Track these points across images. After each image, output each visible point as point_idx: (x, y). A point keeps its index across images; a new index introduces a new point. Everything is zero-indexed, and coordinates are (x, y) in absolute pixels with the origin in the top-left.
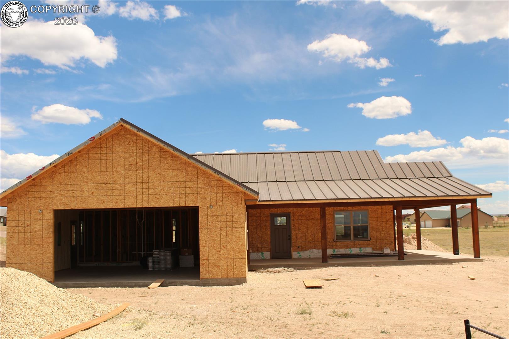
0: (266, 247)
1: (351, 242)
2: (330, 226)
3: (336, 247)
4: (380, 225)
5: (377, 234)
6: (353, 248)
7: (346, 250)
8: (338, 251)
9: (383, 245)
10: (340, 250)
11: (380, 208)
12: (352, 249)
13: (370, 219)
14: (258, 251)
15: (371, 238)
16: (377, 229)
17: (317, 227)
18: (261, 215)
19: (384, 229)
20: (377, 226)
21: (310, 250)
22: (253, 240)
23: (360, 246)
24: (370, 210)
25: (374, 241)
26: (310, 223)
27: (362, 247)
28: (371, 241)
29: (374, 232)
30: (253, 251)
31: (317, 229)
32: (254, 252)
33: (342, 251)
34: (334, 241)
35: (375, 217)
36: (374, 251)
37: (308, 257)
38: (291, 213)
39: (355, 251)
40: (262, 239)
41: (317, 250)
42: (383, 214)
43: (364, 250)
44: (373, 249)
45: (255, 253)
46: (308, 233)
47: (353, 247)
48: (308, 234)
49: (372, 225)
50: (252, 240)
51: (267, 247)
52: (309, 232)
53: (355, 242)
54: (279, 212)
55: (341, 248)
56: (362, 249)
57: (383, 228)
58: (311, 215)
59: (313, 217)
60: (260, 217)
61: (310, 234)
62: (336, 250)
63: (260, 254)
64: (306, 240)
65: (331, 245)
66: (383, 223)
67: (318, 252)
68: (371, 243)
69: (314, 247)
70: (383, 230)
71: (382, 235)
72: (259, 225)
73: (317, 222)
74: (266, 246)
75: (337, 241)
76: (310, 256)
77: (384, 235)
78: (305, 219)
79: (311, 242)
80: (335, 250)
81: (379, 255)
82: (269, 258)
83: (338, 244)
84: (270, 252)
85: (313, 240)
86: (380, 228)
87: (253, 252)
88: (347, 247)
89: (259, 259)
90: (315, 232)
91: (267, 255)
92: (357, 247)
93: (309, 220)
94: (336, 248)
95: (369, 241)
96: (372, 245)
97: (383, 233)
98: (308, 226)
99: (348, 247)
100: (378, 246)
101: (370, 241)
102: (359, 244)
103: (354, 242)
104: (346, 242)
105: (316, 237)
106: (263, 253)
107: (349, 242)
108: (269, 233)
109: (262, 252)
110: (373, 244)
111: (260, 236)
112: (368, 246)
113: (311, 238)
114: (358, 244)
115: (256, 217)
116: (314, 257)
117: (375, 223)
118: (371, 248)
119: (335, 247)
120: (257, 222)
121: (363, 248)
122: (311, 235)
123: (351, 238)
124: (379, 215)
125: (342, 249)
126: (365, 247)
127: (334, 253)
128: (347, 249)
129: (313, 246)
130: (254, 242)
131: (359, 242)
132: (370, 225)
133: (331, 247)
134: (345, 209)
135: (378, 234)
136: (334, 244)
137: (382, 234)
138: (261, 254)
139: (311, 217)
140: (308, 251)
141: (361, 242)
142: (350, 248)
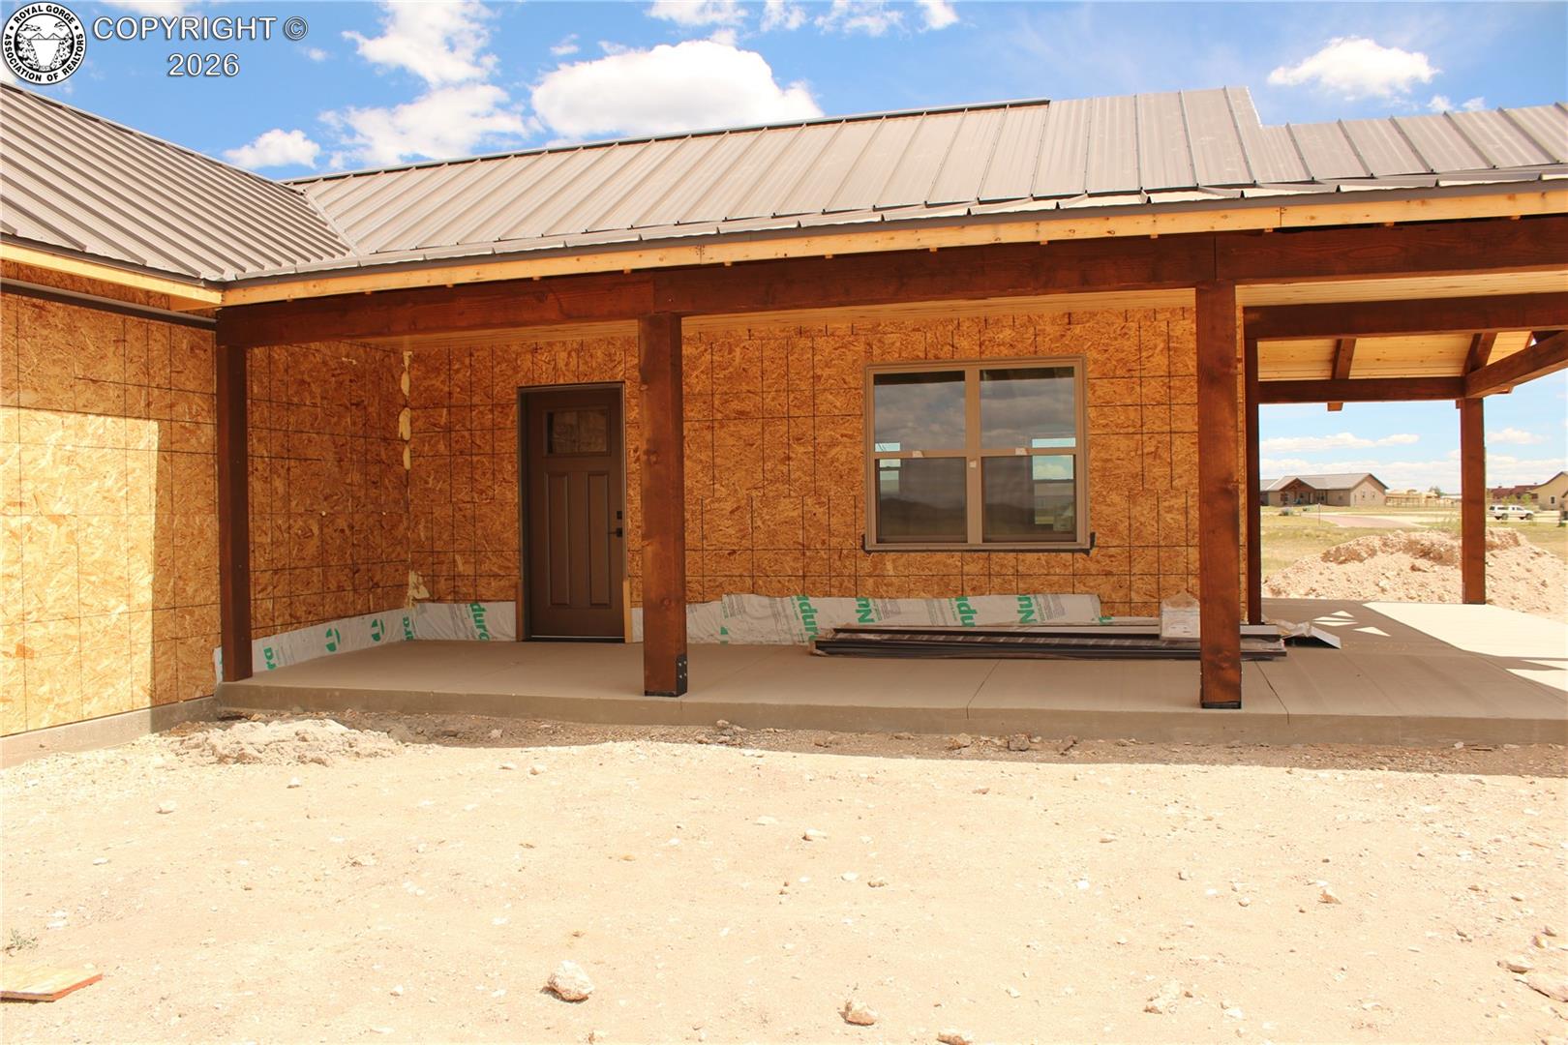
0: (496, 576)
1: (967, 555)
2: (843, 459)
3: (876, 585)
4: (1155, 455)
5: (1136, 511)
6: (982, 594)
7: (936, 602)
8: (886, 612)
9: (1173, 580)
10: (903, 603)
11: (1161, 346)
12: (973, 601)
13: (1092, 413)
14: (458, 598)
15: (1093, 535)
16: (1134, 476)
17: (769, 465)
18: (476, 400)
19: (1185, 480)
20: (1137, 460)
21: (725, 598)
22: (436, 536)
23: (1022, 586)
24: (1096, 362)
25: (1112, 551)
26: (731, 441)
27: (1035, 592)
28: (1094, 552)
29: (1114, 497)
30: (432, 593)
31: (768, 476)
32: (440, 600)
33: (914, 612)
34: (863, 547)
35: (1129, 401)
36: (1114, 619)
37: (711, 640)
38: (628, 382)
39: (995, 611)
40: (479, 532)
41: (766, 601)
42: (1176, 382)
43: (1048, 607)
44: (1107, 606)
45: (444, 606)
46: (719, 500)
47: (977, 590)
48: (716, 505)
49: (1103, 455)
50: (429, 534)
51: (502, 573)
52: (722, 492)
53: (993, 556)
54: (561, 381)
55: (909, 594)
56: (1038, 602)
57: (1178, 471)
58: (737, 396)
59: (747, 406)
60: (472, 407)
61: (728, 506)
62: (876, 604)
63: (465, 610)
64: (704, 537)
65: (846, 572)
66: (1178, 441)
67: (769, 612)
68: (1093, 567)
69: (749, 582)
70: (1176, 483)
71: (1168, 517)
72: (462, 453)
73: (767, 436)
74: (495, 569)
75: (882, 547)
76: (724, 632)
77: (1181, 518)
78: (700, 417)
79: (734, 552)
80: (870, 600)
81: (1128, 643)
82: (513, 634)
83: (889, 566)
84: (515, 600)
85: (746, 543)
86: (1159, 471)
87: (434, 601)
88: (944, 586)
89: (462, 637)
90: (754, 493)
91: (502, 618)
92: (1004, 591)
93: (722, 426)
94: (876, 594)
95: (1079, 556)
96: (1101, 579)
97: (1178, 502)
98: (718, 461)
99: (947, 585)
100: (1138, 584)
101: (1086, 552)
102: (1017, 574)
103: (986, 554)
104: (939, 556)
105: (759, 523)
106: (483, 605)
107: (955, 560)
108: (509, 495)
109: (476, 601)
110: (1108, 574)
111: (469, 513)
112: (1074, 582)
113: (731, 531)
114: (1011, 571)
115: (449, 408)
116: (749, 639)
117: (1124, 443)
118: (1096, 597)
119: (870, 582)
120: (453, 434)
121: (1040, 598)
122: (732, 512)
123: (965, 533)
124: (1153, 389)
125: (911, 600)
126: (1058, 589)
127: (860, 620)
128: (945, 601)
129: (740, 576)
130: (439, 546)
131: (1021, 556)
132: (1093, 453)
133: (849, 584)
134: (937, 357)
135: (1143, 511)
136: (866, 565)
137: (1170, 509)
138: (472, 614)
139: (735, 405)
140: (715, 606)
141: (1030, 558)
142: (961, 594)
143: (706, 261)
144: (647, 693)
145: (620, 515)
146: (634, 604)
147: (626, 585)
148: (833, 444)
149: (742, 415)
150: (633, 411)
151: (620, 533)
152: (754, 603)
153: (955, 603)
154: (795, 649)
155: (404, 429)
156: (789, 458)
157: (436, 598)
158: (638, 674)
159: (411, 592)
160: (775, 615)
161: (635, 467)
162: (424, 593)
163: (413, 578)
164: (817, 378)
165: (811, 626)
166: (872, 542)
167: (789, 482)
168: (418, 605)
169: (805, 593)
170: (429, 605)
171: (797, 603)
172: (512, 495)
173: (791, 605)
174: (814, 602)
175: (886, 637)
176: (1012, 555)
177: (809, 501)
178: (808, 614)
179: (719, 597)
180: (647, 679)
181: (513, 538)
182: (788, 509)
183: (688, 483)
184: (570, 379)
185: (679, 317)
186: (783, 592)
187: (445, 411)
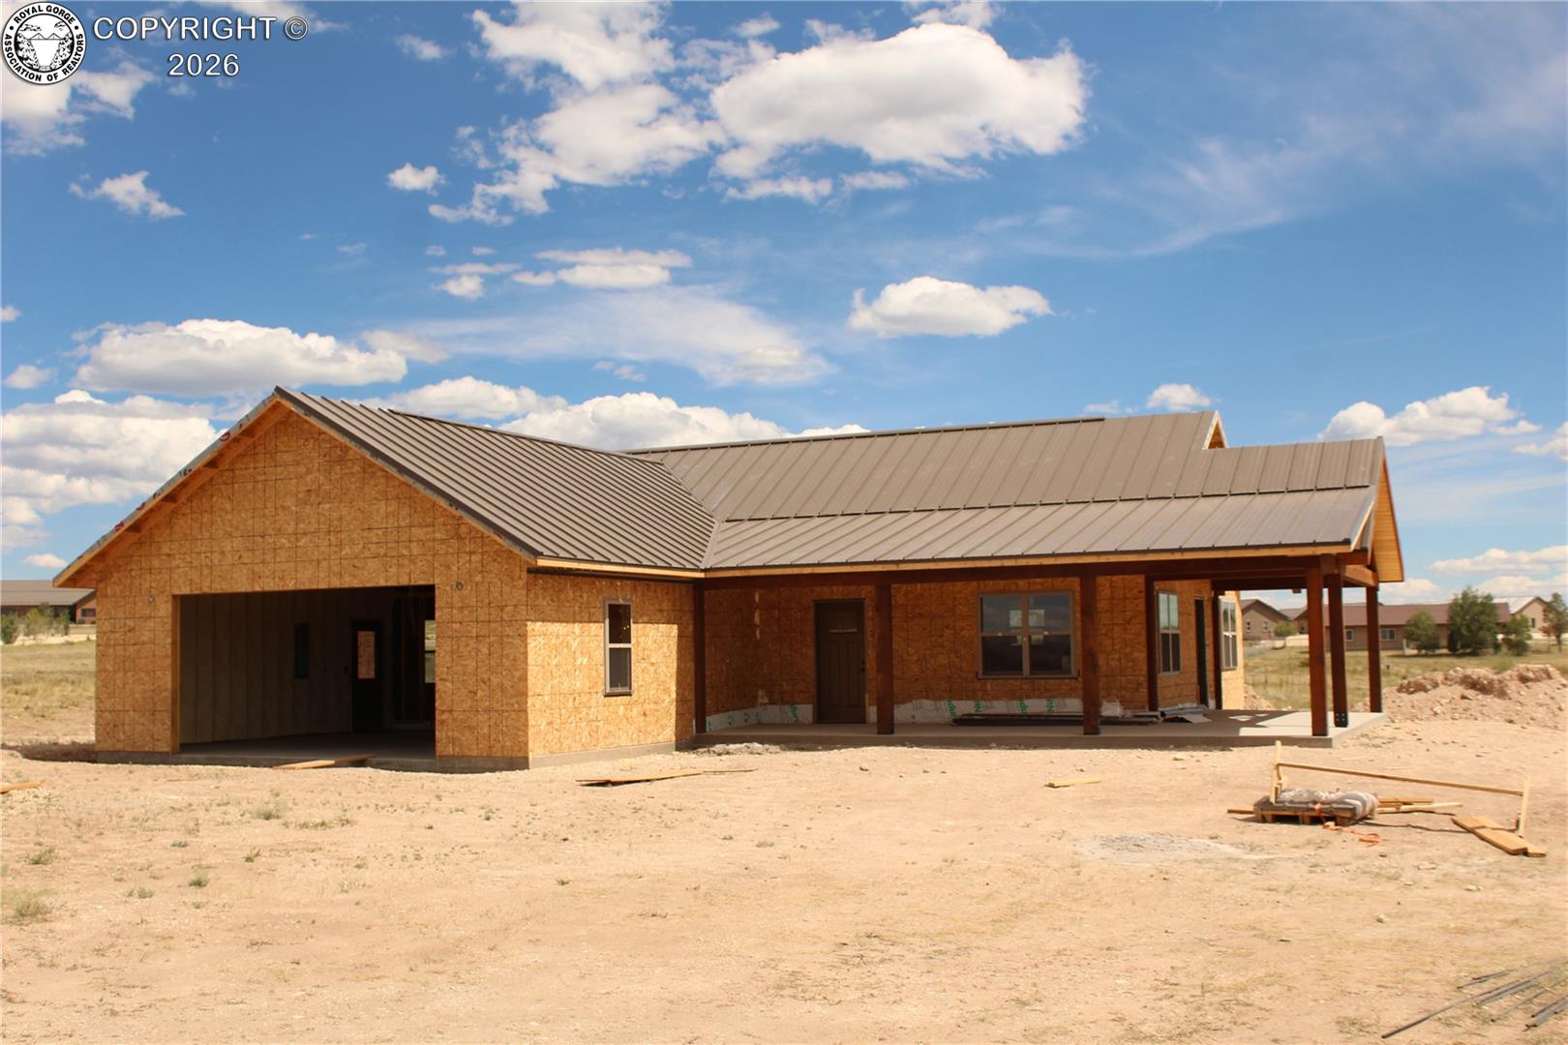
0: (803, 692)
1: (1023, 680)
2: (967, 635)
3: (983, 695)
6: (1030, 698)
7: (1010, 703)
8: (987, 707)
9: (1115, 691)
10: (996, 703)
12: (1026, 702)
14: (784, 703)
17: (933, 639)
18: (792, 606)
21: (913, 701)
23: (1048, 693)
26: (916, 628)
27: (1054, 697)
28: (1079, 679)
30: (770, 700)
31: (933, 644)
32: (774, 704)
33: (1000, 707)
34: (977, 677)
37: (906, 721)
38: (867, 599)
39: (1036, 706)
40: (794, 670)
41: (932, 702)
42: (1115, 602)
43: (1060, 705)
45: (777, 707)
46: (909, 655)
47: (1028, 697)
48: (908, 658)
51: (806, 690)
52: (911, 651)
53: (1035, 681)
54: (835, 598)
55: (997, 698)
56: (1055, 702)
57: (1116, 642)
58: (918, 606)
59: (923, 611)
60: (791, 609)
61: (915, 658)
62: (982, 703)
63: (787, 708)
64: (902, 673)
65: (969, 689)
67: (934, 708)
68: (1079, 686)
69: (924, 694)
70: (1116, 647)
71: (1112, 663)
72: (785, 632)
73: (932, 626)
74: (803, 688)
75: (985, 677)
76: (913, 717)
77: (1117, 663)
78: (900, 616)
79: (917, 680)
80: (980, 702)
82: (813, 718)
83: (989, 686)
84: (813, 703)
85: (923, 675)
86: (1108, 642)
87: (771, 704)
88: (1013, 695)
89: (786, 722)
90: (927, 652)
91: (806, 711)
92: (1040, 697)
93: (911, 621)
94: (983, 699)
95: (1074, 681)
97: (1117, 656)
98: (909, 637)
99: (1015, 694)
102: (1045, 689)
103: (1031, 680)
104: (1011, 681)
105: (929, 666)
106: (796, 706)
107: (1018, 683)
108: (810, 653)
109: (793, 704)
111: (789, 661)
112: (1071, 692)
113: (916, 670)
114: (1042, 688)
115: (779, 609)
116: (925, 720)
118: (1081, 700)
120: (781, 623)
122: (917, 661)
123: (1022, 670)
125: (999, 702)
126: (1063, 696)
127: (977, 711)
128: (1014, 702)
129: (921, 691)
130: (774, 677)
131: (1048, 681)
133: (970, 694)
136: (978, 685)
137: (1112, 659)
138: (791, 710)
139: (917, 611)
140: (909, 706)
141: (1052, 682)
142: (1021, 699)
143: (900, 569)
144: (877, 734)
145: (864, 662)
146: (870, 705)
147: (867, 696)
148: (963, 629)
149: (920, 615)
150: (869, 613)
151: (864, 670)
152: (927, 703)
153: (1019, 702)
154: (945, 724)
155: (757, 620)
156: (942, 636)
157: (772, 702)
158: (876, 731)
159: (760, 700)
160: (937, 709)
161: (870, 639)
162: (766, 700)
163: (760, 693)
164: (955, 598)
165: (953, 714)
166: (981, 676)
167: (943, 646)
168: (763, 707)
169: (951, 698)
170: (768, 706)
171: (947, 703)
172: (811, 652)
173: (944, 704)
174: (954, 703)
175: (984, 717)
176: (1057, 681)
177: (952, 656)
178: (952, 708)
179: (910, 701)
180: (879, 729)
181: (811, 673)
182: (943, 660)
183: (895, 647)
184: (840, 597)
185: (889, 586)
186: (941, 698)
187: (777, 611)
